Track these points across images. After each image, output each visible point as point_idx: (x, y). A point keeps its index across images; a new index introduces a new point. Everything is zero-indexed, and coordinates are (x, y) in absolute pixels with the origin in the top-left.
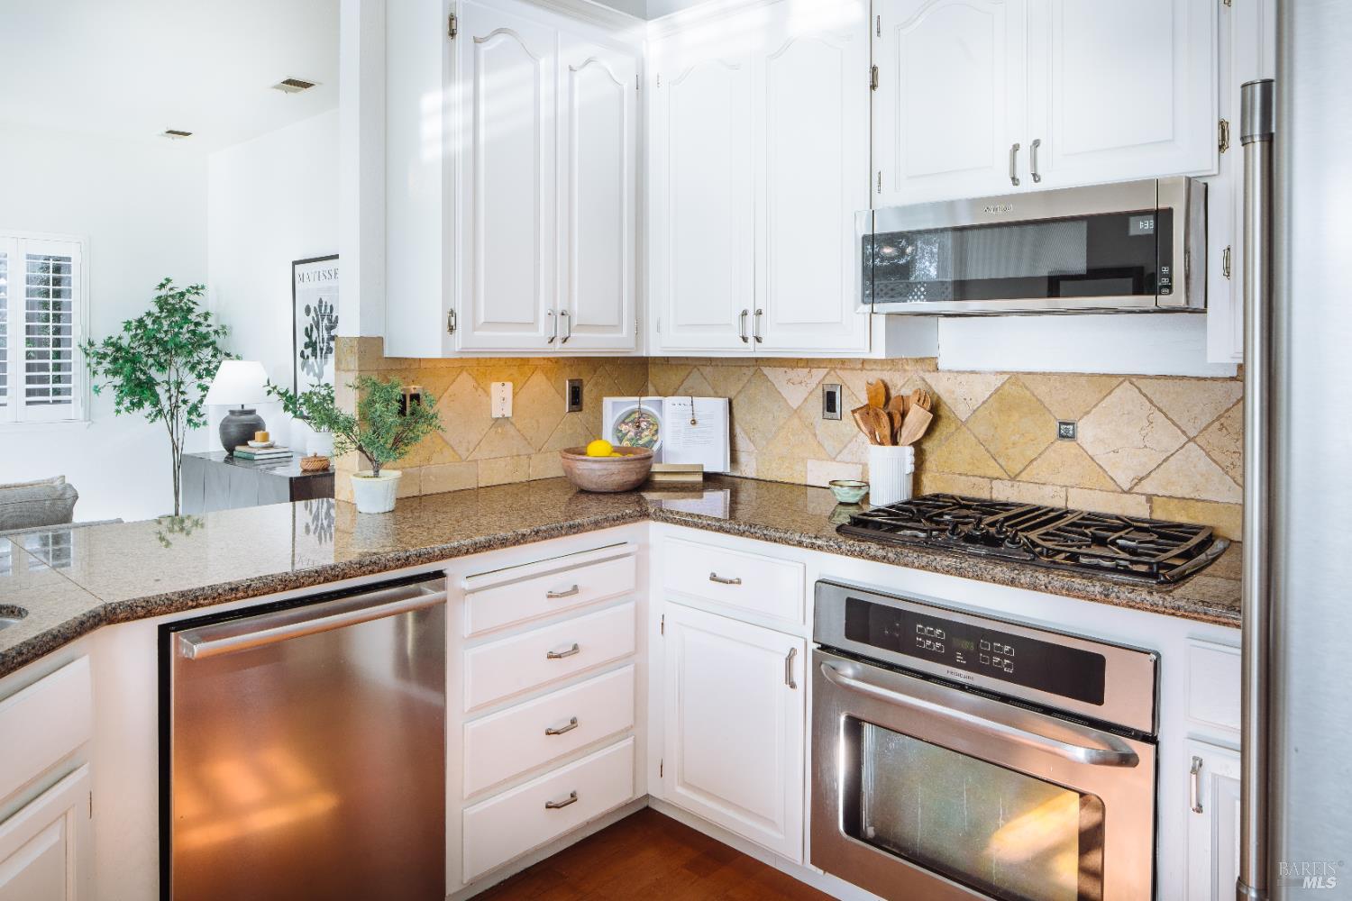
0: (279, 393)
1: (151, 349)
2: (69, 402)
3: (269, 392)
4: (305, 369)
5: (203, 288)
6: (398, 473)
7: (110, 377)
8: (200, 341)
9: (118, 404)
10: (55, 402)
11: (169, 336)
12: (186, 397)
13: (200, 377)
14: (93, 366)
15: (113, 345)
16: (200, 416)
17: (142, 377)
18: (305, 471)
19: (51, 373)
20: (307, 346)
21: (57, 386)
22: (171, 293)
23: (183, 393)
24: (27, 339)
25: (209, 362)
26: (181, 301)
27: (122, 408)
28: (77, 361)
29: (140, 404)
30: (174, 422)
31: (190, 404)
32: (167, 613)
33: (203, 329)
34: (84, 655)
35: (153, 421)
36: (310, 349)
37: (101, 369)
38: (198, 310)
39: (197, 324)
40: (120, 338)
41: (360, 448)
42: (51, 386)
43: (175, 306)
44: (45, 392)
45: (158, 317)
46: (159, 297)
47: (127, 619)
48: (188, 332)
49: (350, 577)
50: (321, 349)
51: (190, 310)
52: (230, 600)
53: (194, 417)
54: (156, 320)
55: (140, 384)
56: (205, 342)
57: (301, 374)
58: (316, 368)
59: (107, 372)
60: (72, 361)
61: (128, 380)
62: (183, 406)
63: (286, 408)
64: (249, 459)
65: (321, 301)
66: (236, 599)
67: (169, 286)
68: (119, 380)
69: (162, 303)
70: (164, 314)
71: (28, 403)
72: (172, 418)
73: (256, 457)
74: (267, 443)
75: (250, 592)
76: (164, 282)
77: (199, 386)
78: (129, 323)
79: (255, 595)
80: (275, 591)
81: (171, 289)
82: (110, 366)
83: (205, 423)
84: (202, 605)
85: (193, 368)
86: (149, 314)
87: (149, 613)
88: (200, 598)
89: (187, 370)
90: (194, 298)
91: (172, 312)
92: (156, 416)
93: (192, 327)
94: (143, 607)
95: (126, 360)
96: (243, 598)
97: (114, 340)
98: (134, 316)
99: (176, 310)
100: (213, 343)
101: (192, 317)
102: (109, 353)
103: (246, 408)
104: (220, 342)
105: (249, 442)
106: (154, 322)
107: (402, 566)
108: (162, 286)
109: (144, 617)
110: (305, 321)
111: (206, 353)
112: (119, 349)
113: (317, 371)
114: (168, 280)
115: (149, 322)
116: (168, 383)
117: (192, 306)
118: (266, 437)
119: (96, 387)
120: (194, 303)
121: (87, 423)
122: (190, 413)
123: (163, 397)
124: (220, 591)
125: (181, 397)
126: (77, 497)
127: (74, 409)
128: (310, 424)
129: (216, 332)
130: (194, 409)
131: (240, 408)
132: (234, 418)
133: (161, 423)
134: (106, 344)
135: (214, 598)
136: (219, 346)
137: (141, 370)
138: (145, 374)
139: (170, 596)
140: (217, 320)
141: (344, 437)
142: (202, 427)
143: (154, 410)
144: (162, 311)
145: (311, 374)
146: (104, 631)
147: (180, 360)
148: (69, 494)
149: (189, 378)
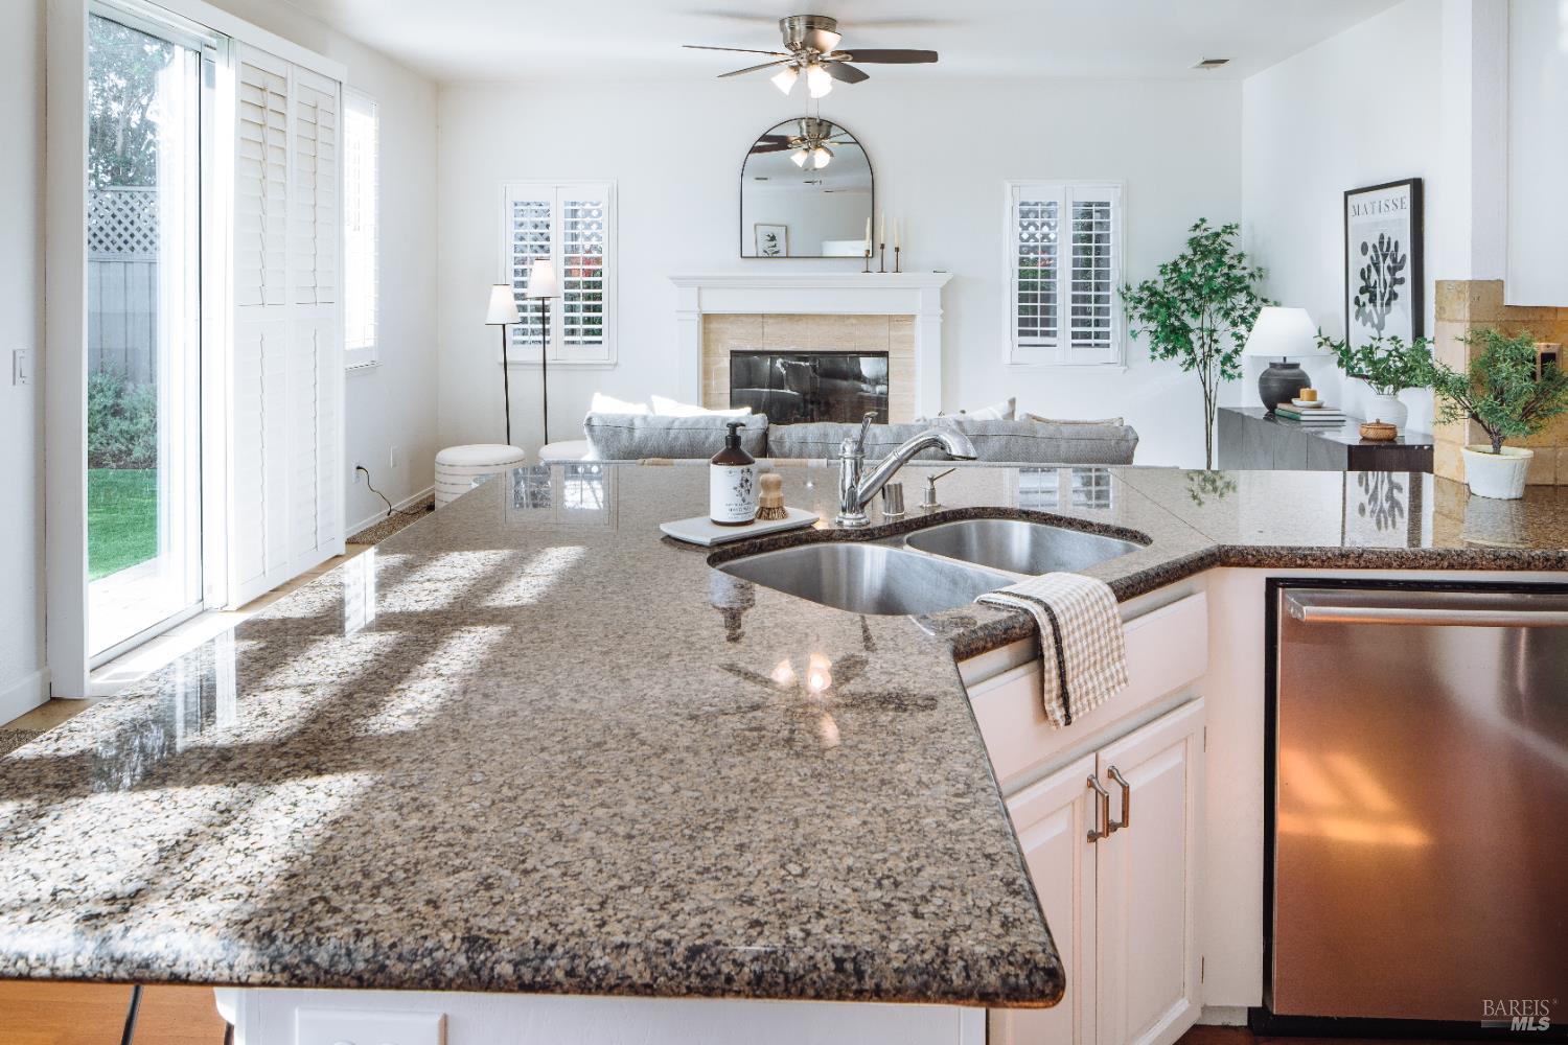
0: (1332, 345)
1: (1184, 293)
2: (1108, 346)
3: (1320, 344)
4: (1361, 319)
5: (1237, 227)
6: (1526, 453)
7: (1145, 322)
8: (1234, 286)
9: (1154, 350)
10: (1097, 345)
11: (1203, 280)
12: (1219, 346)
13: (1234, 324)
14: (1130, 310)
15: (1149, 289)
16: (1234, 367)
17: (1177, 323)
18: (1364, 439)
19: (1093, 317)
20: (1363, 291)
21: (1098, 329)
22: (1206, 234)
23: (1216, 341)
24: (1073, 283)
25: (1244, 309)
26: (1213, 243)
27: (1157, 354)
28: (1115, 305)
29: (1172, 352)
30: (1207, 372)
31: (1222, 354)
32: (1276, 567)
33: (1237, 272)
34: (1201, 591)
35: (1187, 370)
36: (1367, 295)
37: (1136, 315)
38: (1231, 252)
39: (1231, 267)
40: (1155, 282)
41: (1475, 416)
42: (1093, 329)
43: (1209, 248)
44: (1087, 335)
45: (1191, 260)
46: (1193, 239)
47: (1238, 565)
48: (1223, 275)
49: (1481, 569)
50: (1383, 296)
51: (1224, 252)
52: (1339, 567)
53: (1228, 368)
54: (1190, 263)
55: (1174, 330)
56: (1238, 287)
57: (1356, 325)
58: (1375, 316)
59: (1142, 316)
60: (1110, 305)
61: (1163, 325)
62: (1216, 356)
63: (1340, 363)
64: (1294, 418)
65: (1382, 237)
66: (1347, 567)
67: (1204, 226)
68: (1153, 326)
69: (1194, 243)
70: (1198, 257)
71: (1073, 345)
72: (1205, 367)
73: (1303, 418)
74: (1313, 403)
75: (1363, 563)
76: (1199, 222)
77: (1234, 334)
78: (1165, 266)
79: (1367, 567)
80: (1390, 567)
81: (1205, 230)
82: (1144, 311)
83: (1240, 375)
84: (1311, 566)
85: (1227, 314)
86: (1183, 257)
87: (1258, 564)
88: (1309, 558)
89: (1220, 316)
90: (1227, 237)
91: (1205, 256)
92: (1190, 364)
93: (1226, 270)
94: (1253, 556)
95: (1161, 305)
96: (1353, 567)
97: (1149, 284)
98: (1169, 261)
99: (1210, 252)
100: (1247, 288)
101: (1226, 259)
102: (1145, 297)
103: (1289, 361)
104: (1255, 285)
105: (1293, 400)
106: (1188, 265)
107: (1551, 568)
108: (1197, 226)
109: (1254, 566)
110: (1360, 261)
111: (1241, 299)
112: (1154, 293)
113: (1376, 321)
114: (1203, 220)
115: (1183, 265)
116: (1202, 329)
117: (1226, 247)
118: (1313, 396)
119: (1133, 332)
120: (1228, 244)
121: (1123, 368)
122: (1223, 363)
123: (1197, 345)
124: (1330, 555)
125: (1214, 346)
126: (1137, 439)
127: (1111, 354)
128: (1369, 384)
129: (1252, 275)
130: (1228, 359)
131: (1282, 361)
132: (1275, 371)
133: (1194, 372)
134: (1142, 289)
135: (1323, 561)
136: (1253, 291)
137: (1177, 316)
138: (1179, 320)
139: (1279, 550)
140: (1252, 262)
141: (1452, 401)
142: (1237, 379)
143: (1188, 357)
144: (1195, 254)
145: (1369, 324)
146: (1217, 573)
147: (1214, 306)
148: (1131, 436)
149: (1222, 325)
